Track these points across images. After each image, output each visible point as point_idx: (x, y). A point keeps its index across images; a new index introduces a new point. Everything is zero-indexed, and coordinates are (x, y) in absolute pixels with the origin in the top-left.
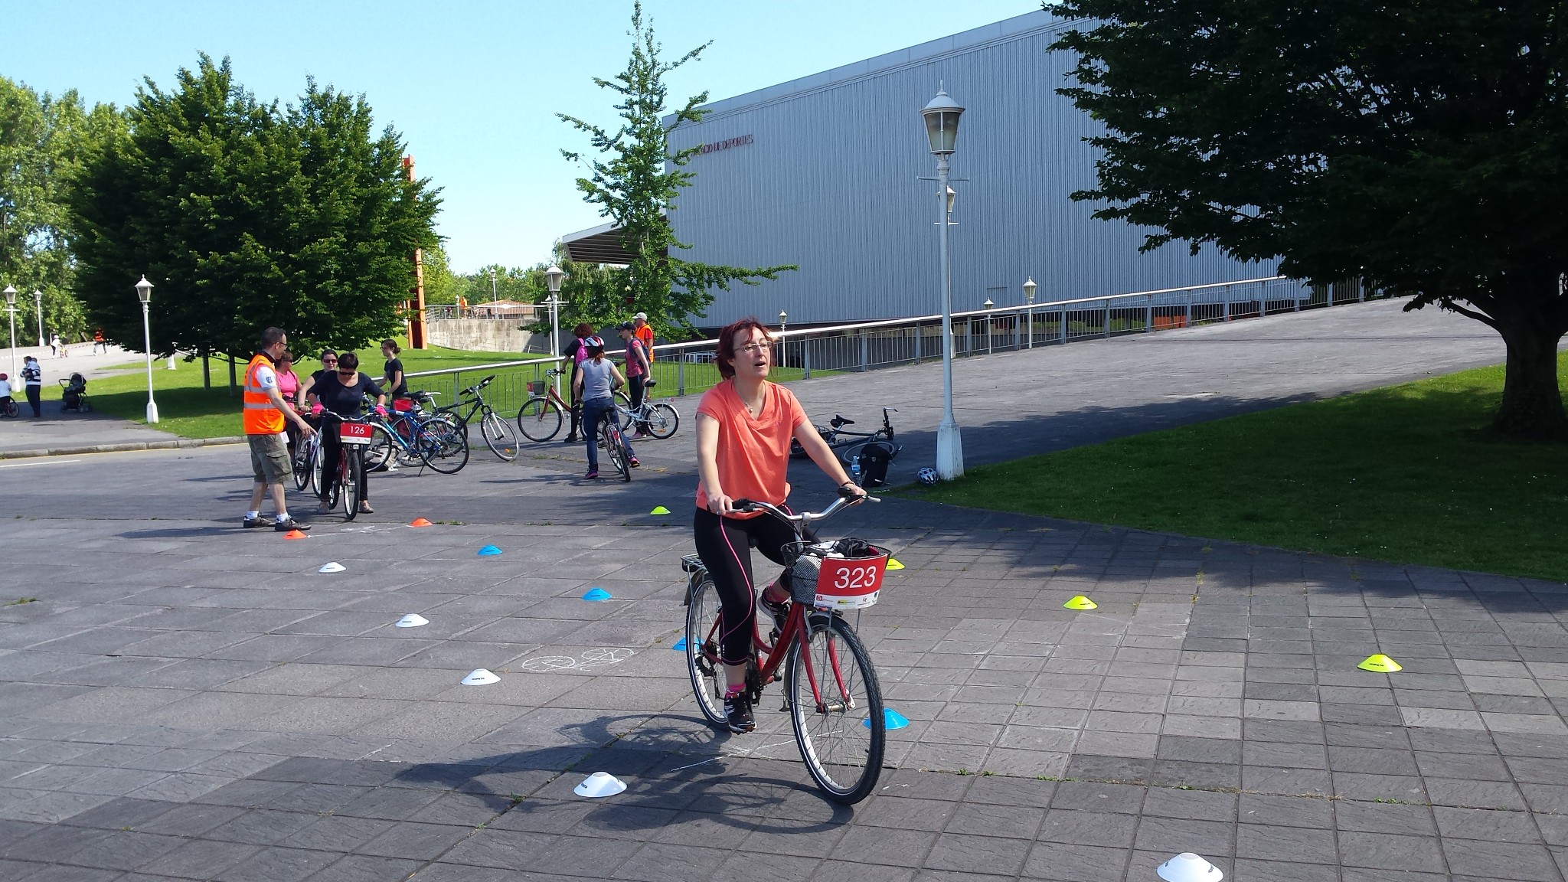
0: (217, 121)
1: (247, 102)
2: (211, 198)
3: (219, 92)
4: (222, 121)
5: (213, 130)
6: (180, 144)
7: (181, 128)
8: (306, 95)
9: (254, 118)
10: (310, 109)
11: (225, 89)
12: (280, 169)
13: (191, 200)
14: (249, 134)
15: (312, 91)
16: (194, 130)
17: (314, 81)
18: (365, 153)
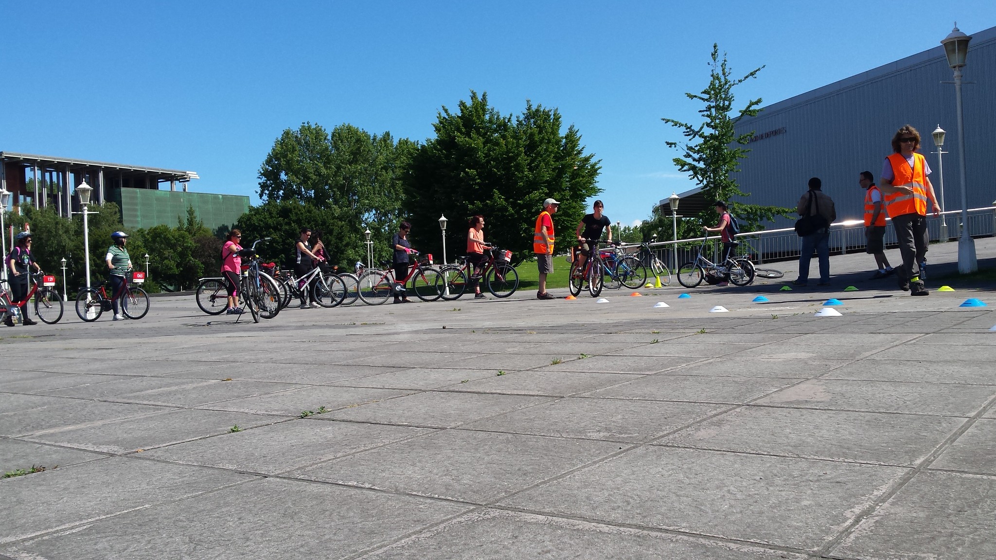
0: (480, 128)
1: (496, 117)
2: (477, 171)
3: (481, 112)
4: (483, 128)
5: (478, 133)
6: (461, 142)
7: (461, 133)
8: (526, 112)
9: (499, 126)
10: (528, 119)
11: (484, 110)
12: (512, 153)
13: (467, 173)
14: (496, 134)
15: (529, 109)
16: (468, 134)
17: (531, 103)
18: (558, 142)
